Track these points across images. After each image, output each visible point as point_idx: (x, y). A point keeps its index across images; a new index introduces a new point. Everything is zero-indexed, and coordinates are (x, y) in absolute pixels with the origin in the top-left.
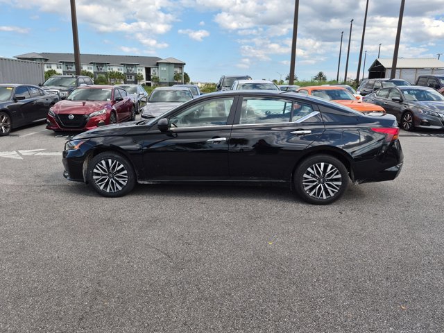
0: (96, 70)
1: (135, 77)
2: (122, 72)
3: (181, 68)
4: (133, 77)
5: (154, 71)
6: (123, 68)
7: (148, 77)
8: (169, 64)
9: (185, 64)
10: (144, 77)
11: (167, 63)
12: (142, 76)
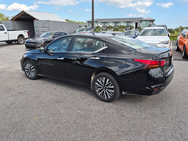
0: (115, 25)
1: (130, 27)
2: (125, 25)
3: (152, 22)
4: (129, 27)
5: (139, 24)
6: (125, 23)
7: (136, 27)
8: (147, 20)
9: (155, 20)
10: (134, 27)
11: (146, 20)
12: (133, 27)
